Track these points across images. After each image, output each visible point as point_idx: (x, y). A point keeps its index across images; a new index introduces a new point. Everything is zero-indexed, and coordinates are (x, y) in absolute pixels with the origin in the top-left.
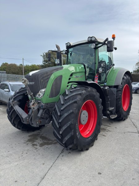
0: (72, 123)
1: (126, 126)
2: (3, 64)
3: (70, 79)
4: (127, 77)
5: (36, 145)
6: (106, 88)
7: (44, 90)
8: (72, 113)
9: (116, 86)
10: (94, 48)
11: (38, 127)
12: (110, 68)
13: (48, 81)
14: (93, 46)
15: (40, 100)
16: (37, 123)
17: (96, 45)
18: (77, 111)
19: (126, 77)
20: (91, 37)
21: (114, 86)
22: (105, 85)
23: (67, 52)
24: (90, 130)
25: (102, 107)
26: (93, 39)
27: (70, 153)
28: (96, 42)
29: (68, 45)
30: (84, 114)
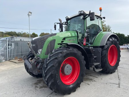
0: (53, 73)
1: (111, 78)
2: (42, 33)
3: (62, 42)
4: (114, 39)
5: (37, 87)
6: (91, 48)
7: (41, 50)
8: (53, 66)
9: (102, 46)
10: (83, 19)
11: (37, 75)
12: (98, 33)
13: (44, 44)
14: (82, 17)
15: (39, 57)
16: (36, 72)
17: (84, 16)
18: (57, 65)
19: (112, 39)
20: (81, 11)
21: (100, 46)
22: (89, 46)
23: (67, 23)
24: (74, 79)
25: (85, 62)
26: (82, 12)
27: (56, 95)
28: (85, 14)
29: (67, 18)
30: (68, 67)
